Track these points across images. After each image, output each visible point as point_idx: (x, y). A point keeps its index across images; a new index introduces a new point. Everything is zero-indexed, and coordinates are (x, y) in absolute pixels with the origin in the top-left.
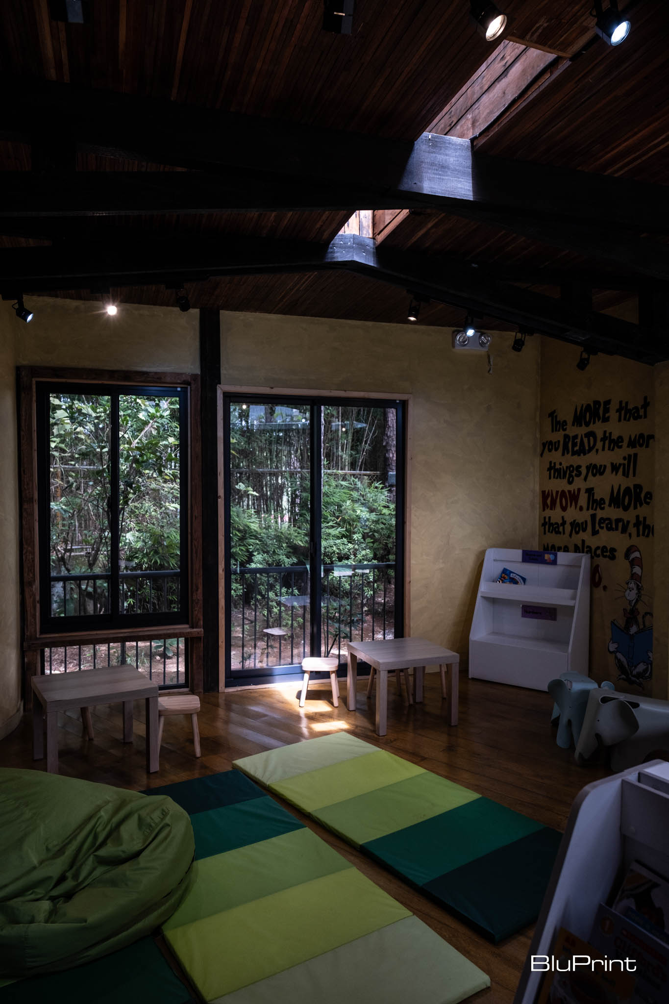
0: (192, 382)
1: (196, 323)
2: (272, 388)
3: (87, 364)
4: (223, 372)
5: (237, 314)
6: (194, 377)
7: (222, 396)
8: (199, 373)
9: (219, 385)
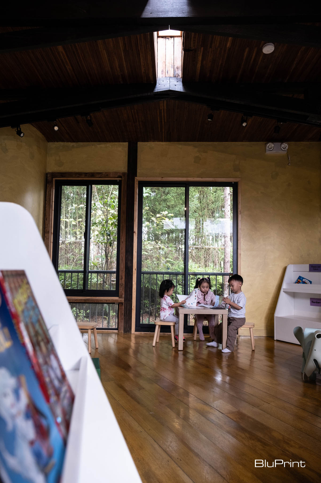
0: (123, 176)
1: (127, 149)
2: (162, 178)
3: (76, 170)
4: (138, 171)
5: (146, 143)
6: (124, 174)
7: (137, 183)
8: (127, 172)
9: (135, 177)
